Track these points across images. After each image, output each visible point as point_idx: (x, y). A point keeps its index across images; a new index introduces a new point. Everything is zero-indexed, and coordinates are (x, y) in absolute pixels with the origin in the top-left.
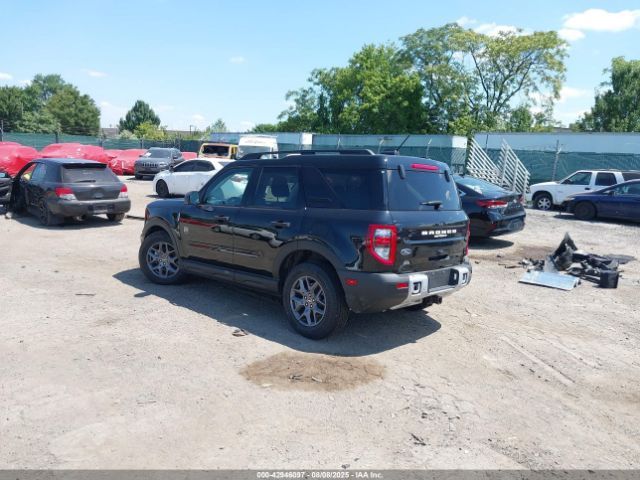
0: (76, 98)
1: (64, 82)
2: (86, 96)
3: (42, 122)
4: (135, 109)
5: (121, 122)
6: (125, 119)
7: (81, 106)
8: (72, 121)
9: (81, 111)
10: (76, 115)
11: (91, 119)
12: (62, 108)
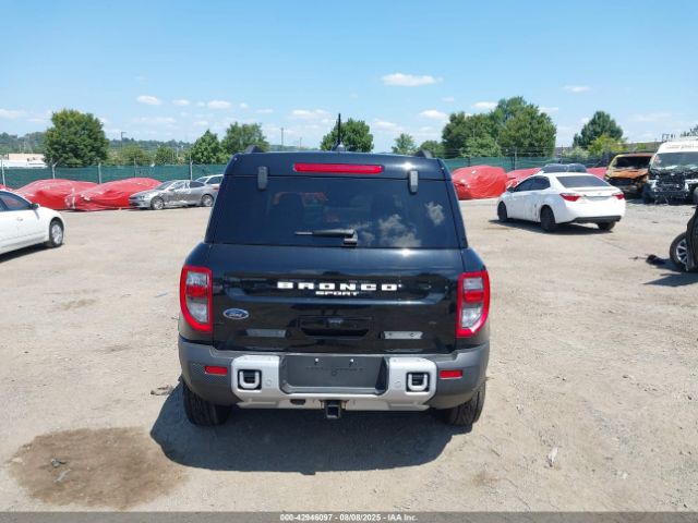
0: (532, 118)
1: (525, 103)
2: (543, 115)
3: (482, 146)
4: (593, 122)
5: (575, 139)
6: (580, 135)
7: (537, 126)
8: (526, 142)
9: (536, 131)
10: (531, 136)
11: (545, 138)
12: (517, 131)
